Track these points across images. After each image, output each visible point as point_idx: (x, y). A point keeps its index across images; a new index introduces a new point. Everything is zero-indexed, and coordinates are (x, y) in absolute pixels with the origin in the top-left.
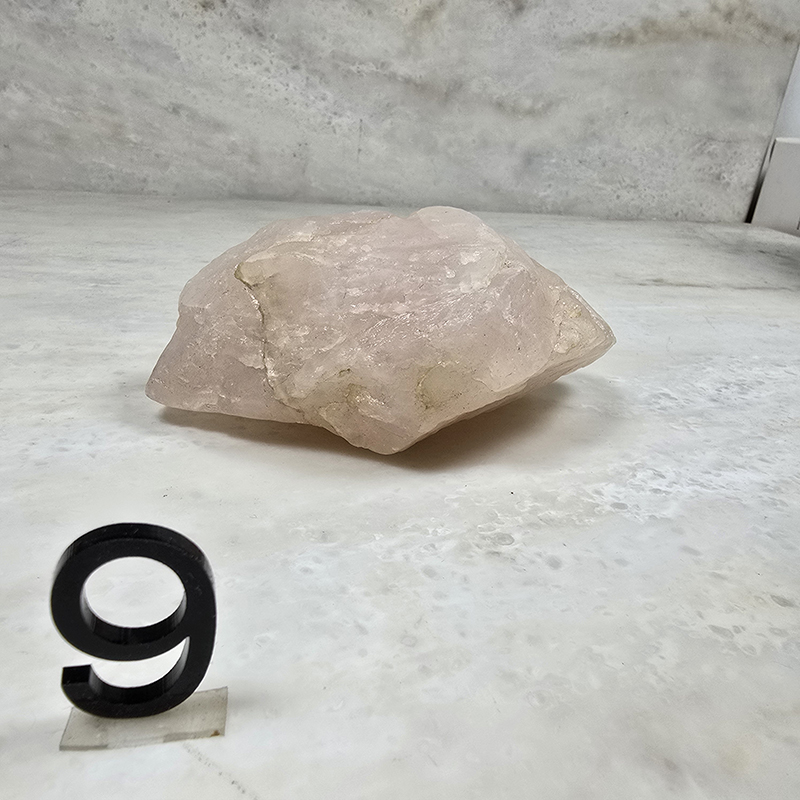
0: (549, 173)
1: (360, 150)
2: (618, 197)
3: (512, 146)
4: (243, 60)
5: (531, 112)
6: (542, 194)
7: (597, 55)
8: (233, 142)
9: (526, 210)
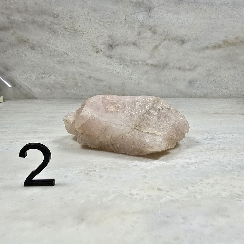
0: (197, 86)
1: (139, 84)
2: (222, 92)
3: (185, 79)
4: (107, 64)
5: (190, 70)
6: (195, 92)
7: (209, 52)
8: (105, 84)
9: (191, 97)
